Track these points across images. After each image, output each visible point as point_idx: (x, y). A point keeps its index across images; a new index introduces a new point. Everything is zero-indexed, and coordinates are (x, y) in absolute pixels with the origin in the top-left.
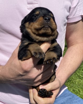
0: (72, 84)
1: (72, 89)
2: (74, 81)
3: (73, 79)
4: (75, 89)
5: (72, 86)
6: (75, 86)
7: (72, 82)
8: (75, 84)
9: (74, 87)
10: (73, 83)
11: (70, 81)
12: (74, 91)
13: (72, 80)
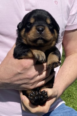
0: (72, 99)
1: (71, 105)
2: (75, 96)
3: (74, 94)
4: (75, 105)
5: (72, 102)
6: (75, 102)
7: (72, 97)
8: (75, 100)
9: (74, 104)
10: (74, 99)
11: (70, 96)
12: (74, 107)
13: (72, 96)
